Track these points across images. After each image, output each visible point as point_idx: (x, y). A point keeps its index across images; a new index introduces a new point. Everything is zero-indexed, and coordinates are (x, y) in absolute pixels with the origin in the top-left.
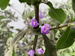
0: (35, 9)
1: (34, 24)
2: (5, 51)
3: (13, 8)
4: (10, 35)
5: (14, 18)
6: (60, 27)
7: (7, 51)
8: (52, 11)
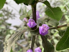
0: (32, 9)
1: (32, 24)
2: (4, 47)
3: (10, 6)
4: (8, 32)
5: (12, 16)
6: (58, 27)
7: (6, 48)
8: (49, 9)
